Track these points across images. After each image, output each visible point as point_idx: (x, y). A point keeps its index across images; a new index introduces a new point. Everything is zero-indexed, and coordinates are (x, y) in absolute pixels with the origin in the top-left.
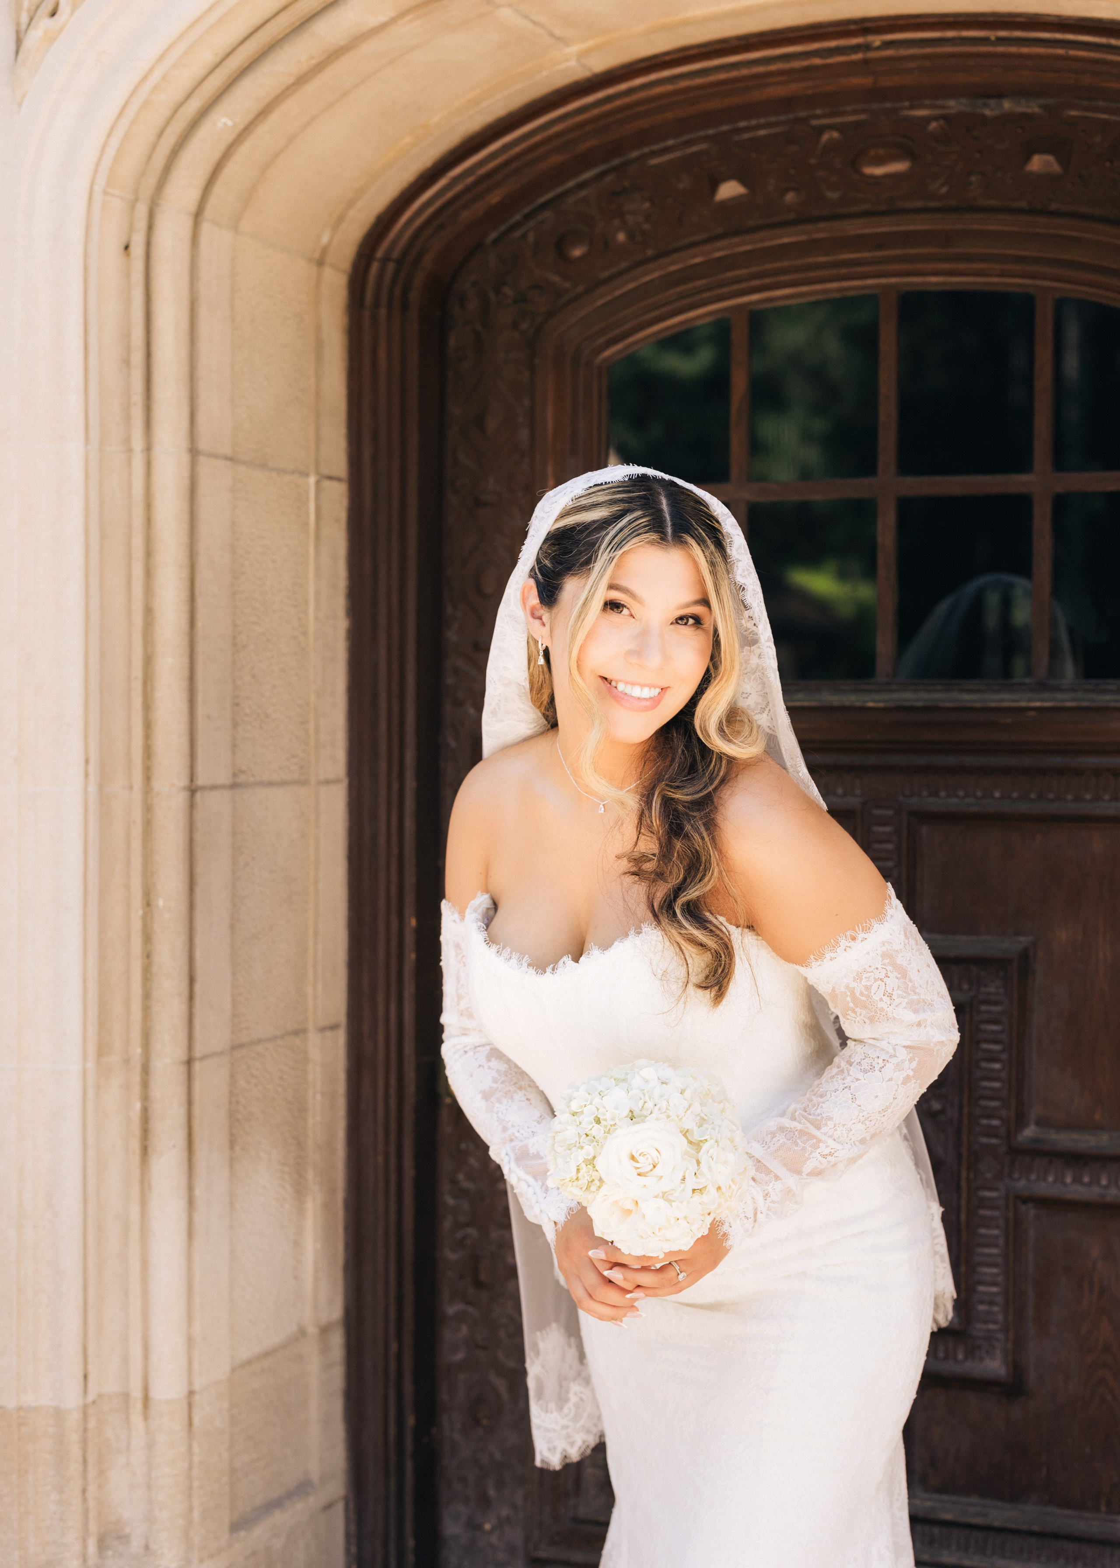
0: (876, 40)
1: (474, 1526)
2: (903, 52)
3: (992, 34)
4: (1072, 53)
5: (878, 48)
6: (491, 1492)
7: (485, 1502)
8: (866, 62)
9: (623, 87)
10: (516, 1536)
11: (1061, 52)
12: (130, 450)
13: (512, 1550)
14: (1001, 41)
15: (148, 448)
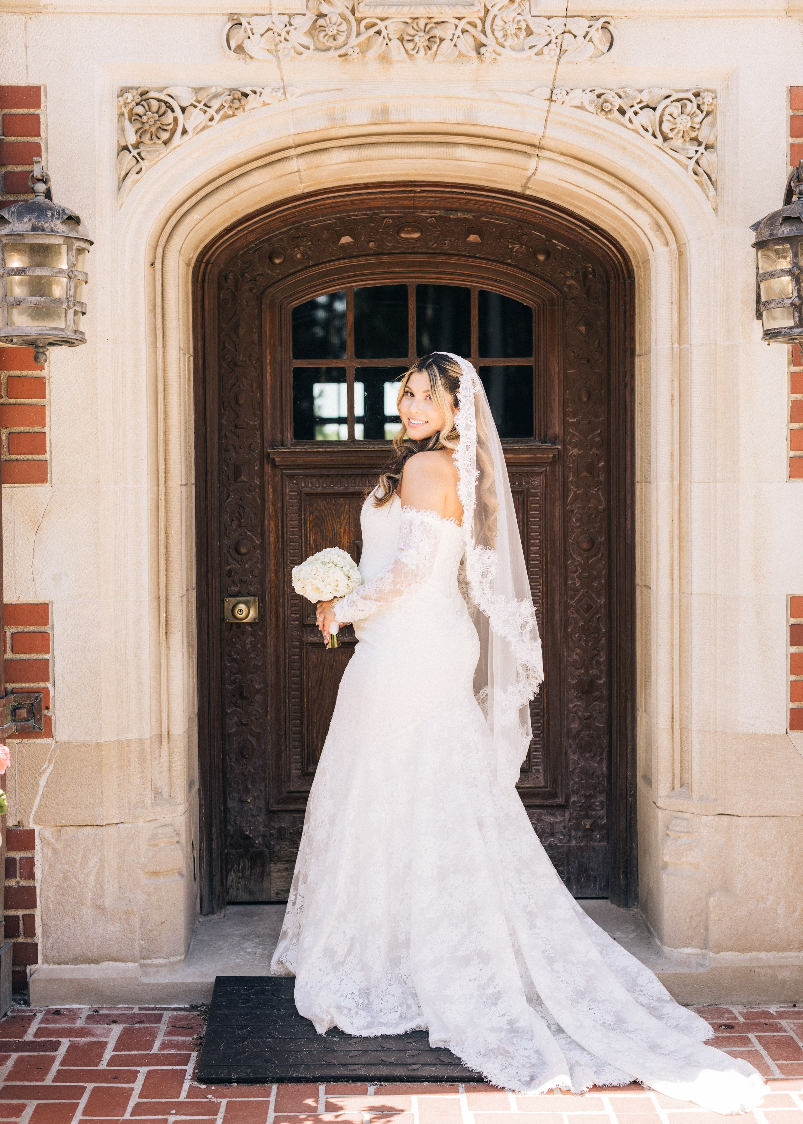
0: (419, 189)
1: (242, 802)
2: (430, 195)
3: (465, 191)
4: (495, 201)
5: (419, 192)
6: (250, 786)
7: (247, 791)
8: (414, 197)
9: (313, 199)
10: (261, 804)
11: (491, 200)
12: (156, 347)
13: (260, 809)
14: (467, 194)
15: (164, 347)
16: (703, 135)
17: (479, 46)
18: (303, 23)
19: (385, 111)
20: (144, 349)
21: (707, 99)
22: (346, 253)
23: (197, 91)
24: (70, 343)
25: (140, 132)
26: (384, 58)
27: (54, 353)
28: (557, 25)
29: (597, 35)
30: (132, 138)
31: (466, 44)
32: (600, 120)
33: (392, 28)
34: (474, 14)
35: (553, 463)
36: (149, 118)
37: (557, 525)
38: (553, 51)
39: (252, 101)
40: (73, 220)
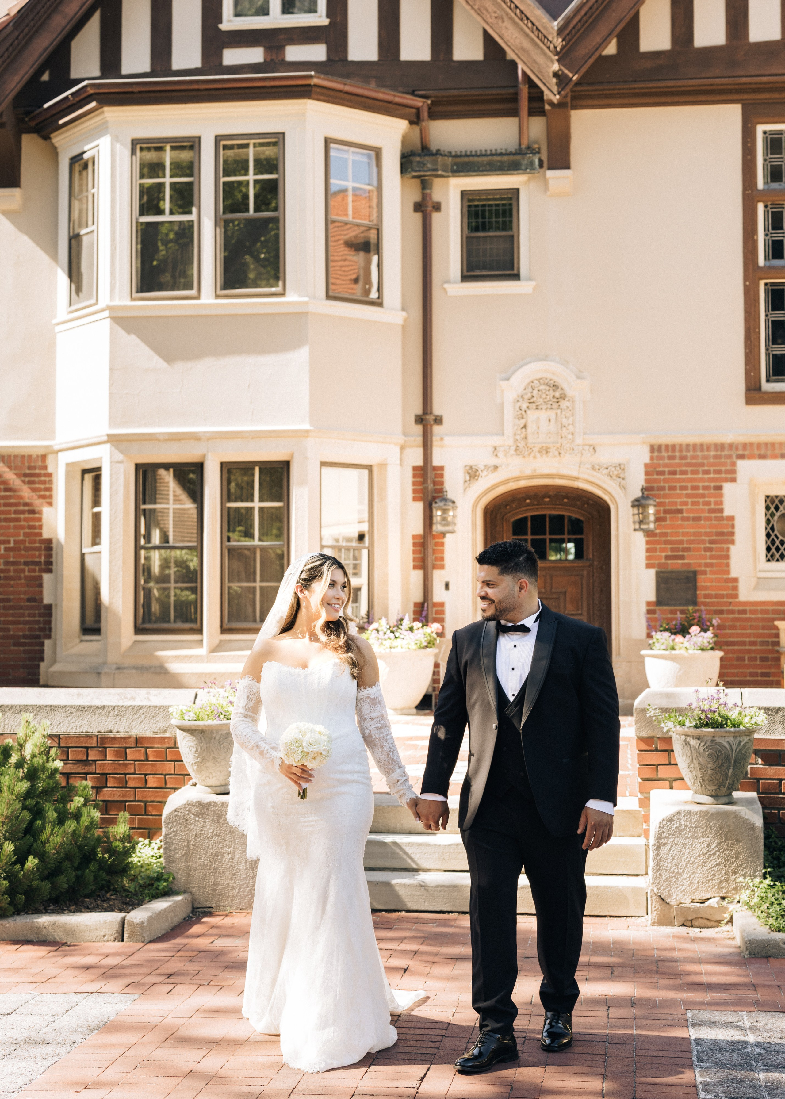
0: (547, 487)
2: (550, 489)
8: (546, 489)
9: (519, 490)
16: (622, 475)
17: (560, 453)
18: (513, 448)
19: (535, 470)
20: (470, 534)
21: (622, 466)
22: (528, 505)
23: (485, 466)
24: (452, 533)
25: (470, 477)
26: (535, 457)
27: (448, 535)
28: (581, 448)
29: (592, 450)
30: (468, 478)
31: (556, 453)
32: (593, 472)
33: (536, 449)
34: (559, 445)
35: (589, 566)
36: (472, 473)
37: (591, 585)
38: (580, 454)
39: (499, 469)
40: (454, 502)
